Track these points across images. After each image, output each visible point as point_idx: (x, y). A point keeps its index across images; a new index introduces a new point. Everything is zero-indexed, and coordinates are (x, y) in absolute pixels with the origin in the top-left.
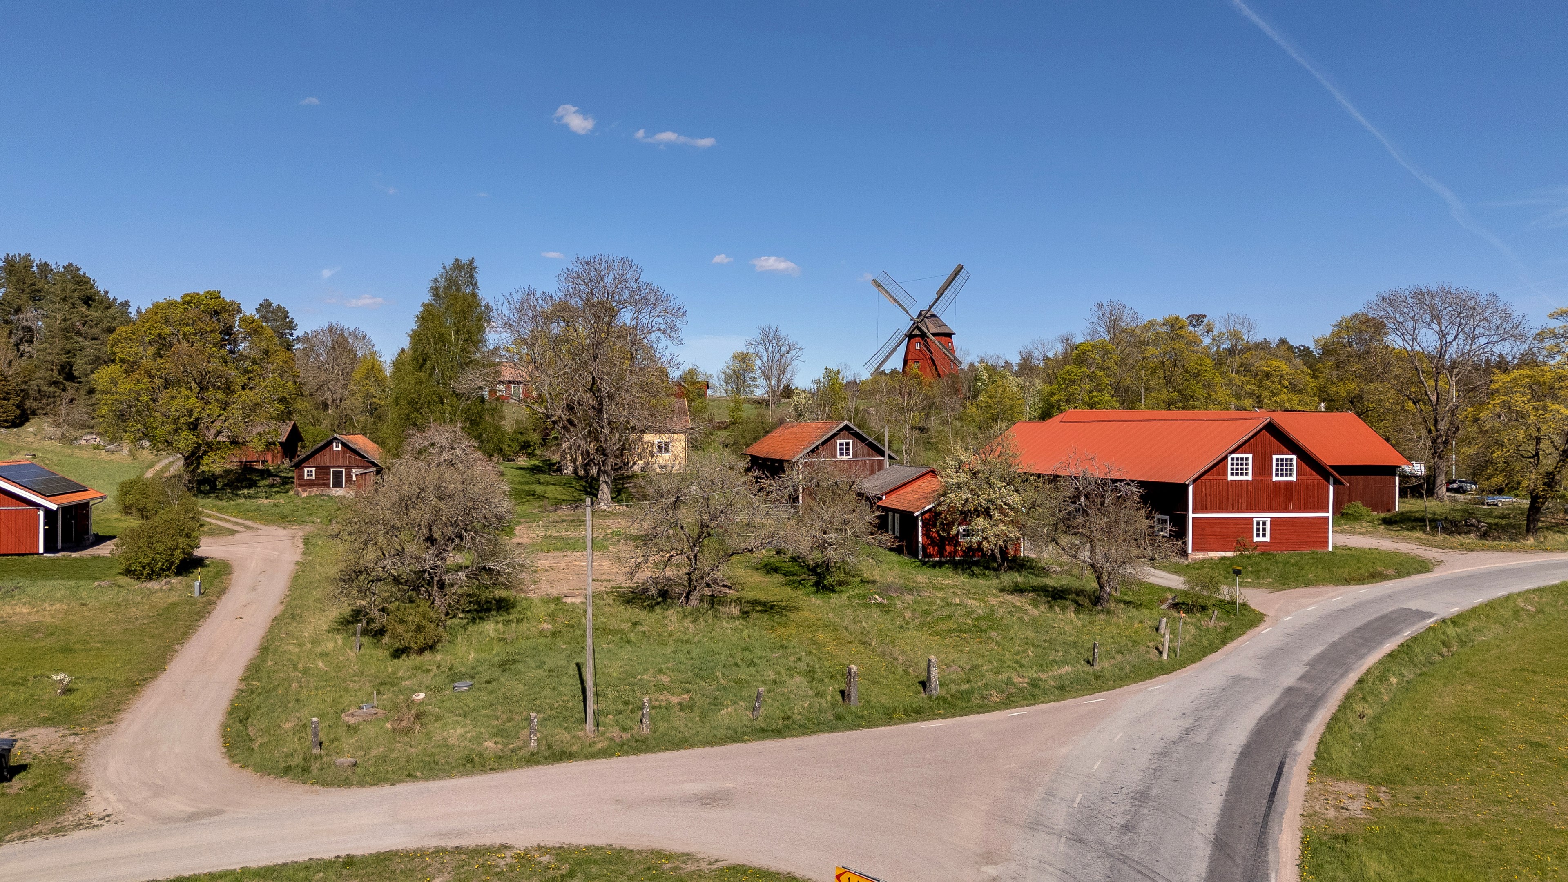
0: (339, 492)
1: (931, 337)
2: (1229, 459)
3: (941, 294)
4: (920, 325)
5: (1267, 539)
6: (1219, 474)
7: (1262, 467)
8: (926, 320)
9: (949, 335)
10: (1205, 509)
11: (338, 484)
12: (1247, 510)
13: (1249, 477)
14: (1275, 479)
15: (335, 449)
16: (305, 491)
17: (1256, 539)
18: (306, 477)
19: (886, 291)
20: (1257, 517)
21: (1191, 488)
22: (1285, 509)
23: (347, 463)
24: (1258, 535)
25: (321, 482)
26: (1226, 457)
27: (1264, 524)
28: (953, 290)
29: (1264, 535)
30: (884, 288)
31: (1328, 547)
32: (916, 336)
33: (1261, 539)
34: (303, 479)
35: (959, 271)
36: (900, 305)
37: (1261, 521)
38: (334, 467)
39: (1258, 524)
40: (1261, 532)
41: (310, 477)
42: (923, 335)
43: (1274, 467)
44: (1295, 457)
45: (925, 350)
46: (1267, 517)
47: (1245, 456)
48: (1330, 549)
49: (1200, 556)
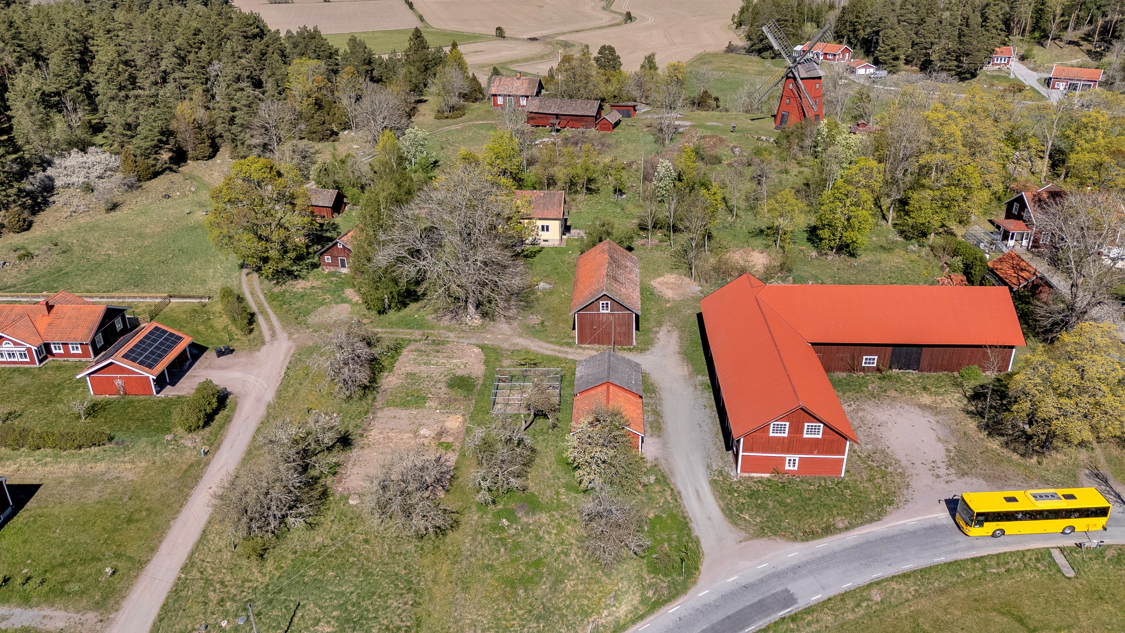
0: (344, 271)
1: (800, 81)
2: (772, 425)
4: (793, 70)
5: (796, 468)
6: (763, 433)
7: (796, 429)
10: (752, 451)
11: (343, 266)
12: (782, 453)
13: (786, 435)
14: (805, 436)
15: (339, 247)
16: (327, 268)
17: (787, 468)
18: (326, 261)
20: (788, 457)
21: (742, 440)
22: (812, 453)
23: (346, 255)
24: (789, 466)
25: (335, 264)
26: (769, 424)
27: (794, 460)
29: (794, 466)
31: (841, 474)
32: (790, 78)
33: (791, 468)
37: (792, 459)
38: (340, 257)
39: (790, 460)
40: (792, 465)
41: (328, 261)
42: (795, 78)
43: (805, 430)
44: (822, 425)
45: (795, 91)
46: (797, 457)
47: (783, 423)
48: (843, 475)
49: (747, 475)
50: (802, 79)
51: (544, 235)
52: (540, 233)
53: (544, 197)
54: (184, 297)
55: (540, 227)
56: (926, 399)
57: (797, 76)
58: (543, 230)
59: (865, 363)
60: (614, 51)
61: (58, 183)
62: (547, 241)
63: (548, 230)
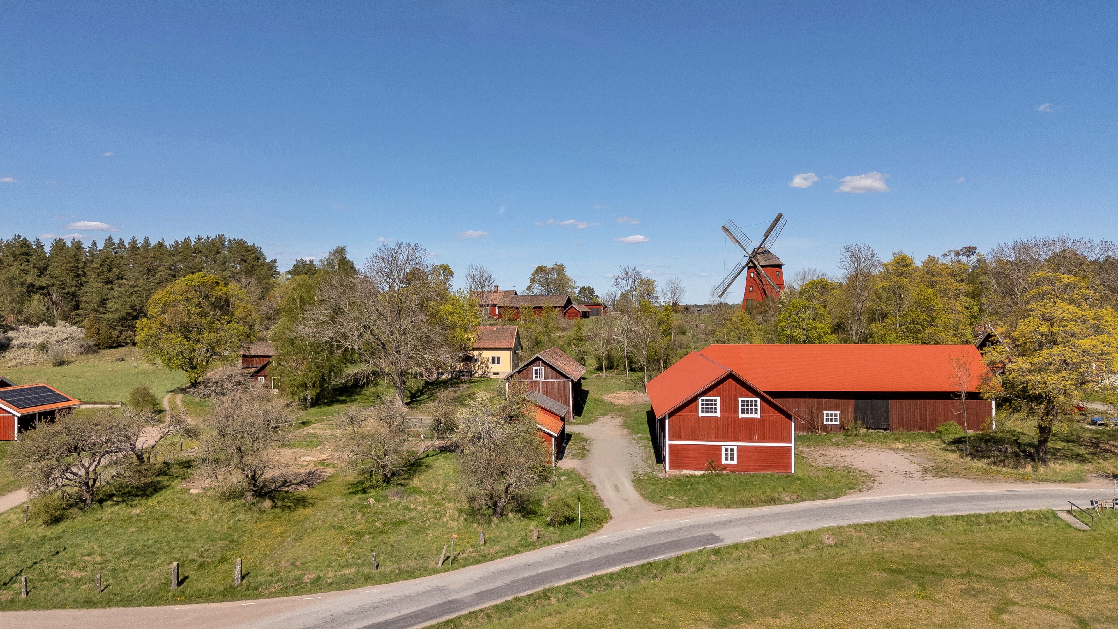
1: (760, 268)
2: (700, 400)
3: (767, 235)
4: (753, 259)
5: (735, 462)
6: (691, 411)
7: (729, 407)
8: (758, 255)
9: (779, 266)
10: (680, 438)
12: (716, 439)
13: (718, 415)
14: (741, 416)
17: (724, 462)
19: (731, 234)
20: (725, 445)
21: (667, 422)
22: (751, 440)
24: (726, 459)
26: (695, 399)
27: (732, 450)
28: (775, 232)
29: (732, 459)
30: (729, 233)
31: (791, 470)
32: (751, 267)
33: (729, 462)
35: (780, 218)
36: (740, 244)
37: (729, 448)
39: (726, 450)
40: (729, 457)
42: (755, 267)
43: (740, 407)
44: (759, 400)
45: (757, 278)
46: (734, 445)
47: (713, 398)
48: (793, 471)
49: (676, 473)
50: (762, 266)
51: (494, 368)
52: (491, 365)
53: (496, 331)
54: (95, 403)
55: (491, 359)
56: (899, 445)
57: (756, 263)
58: (493, 362)
59: (827, 420)
60: (593, 292)
61: (15, 343)
62: (498, 374)
63: (498, 363)
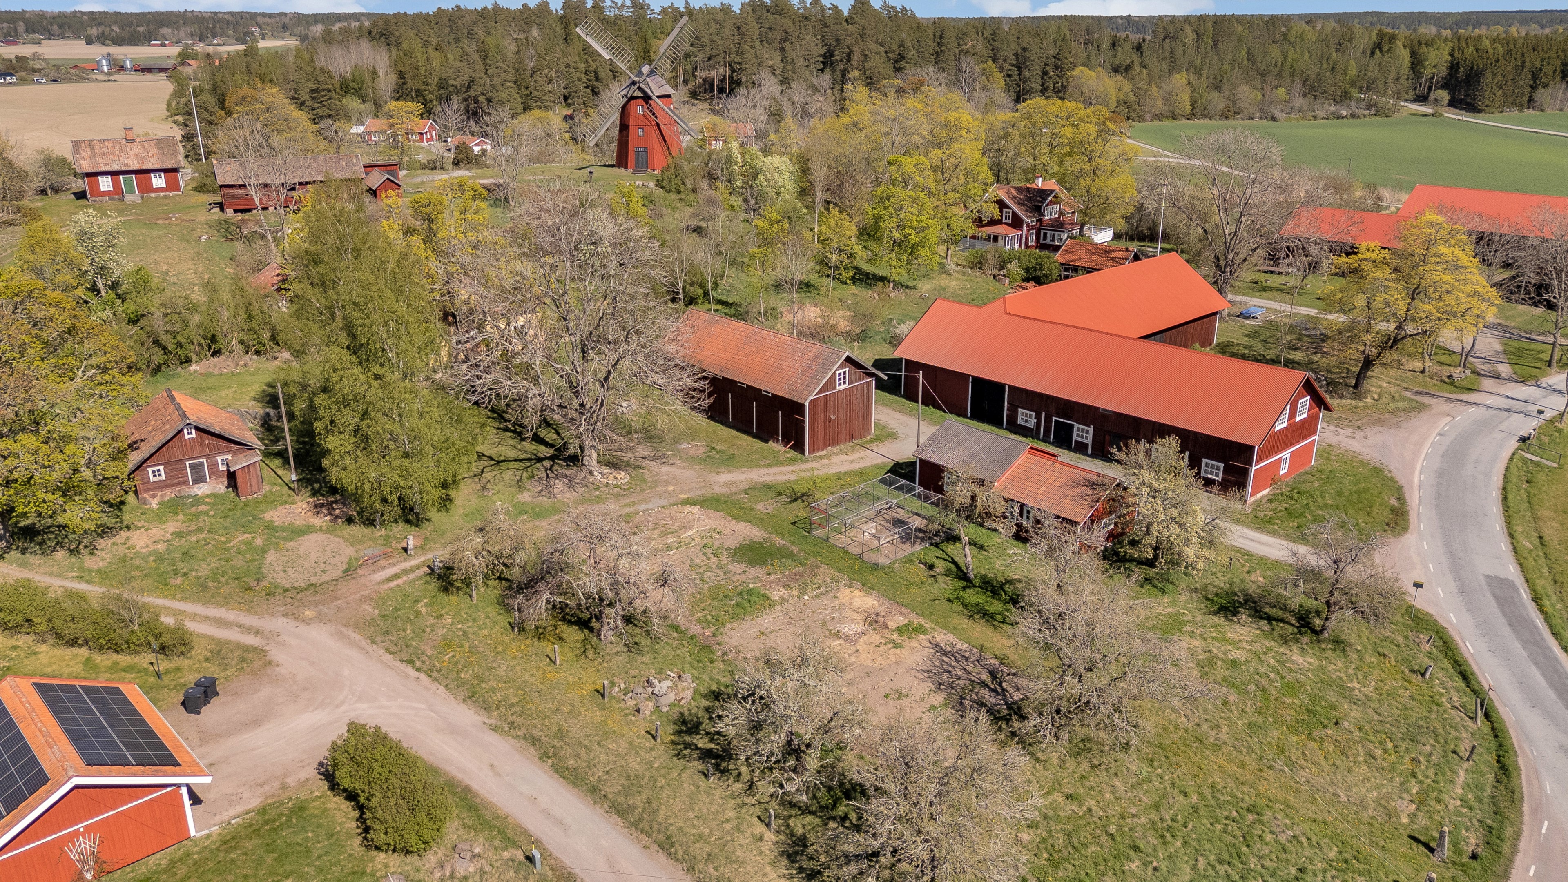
0: (202, 490)
5: (1286, 470)
7: (1293, 413)
8: (648, 80)
10: (1261, 460)
11: (199, 479)
15: (187, 437)
16: (154, 496)
18: (152, 479)
20: (1284, 455)
21: (1257, 447)
23: (208, 452)
25: (176, 481)
27: (1287, 458)
31: (1311, 462)
32: (637, 97)
33: (1283, 472)
34: (149, 482)
38: (189, 459)
39: (1284, 460)
41: (158, 478)
43: (1298, 410)
44: (1309, 398)
45: (648, 116)
46: (1289, 452)
49: (1253, 499)
